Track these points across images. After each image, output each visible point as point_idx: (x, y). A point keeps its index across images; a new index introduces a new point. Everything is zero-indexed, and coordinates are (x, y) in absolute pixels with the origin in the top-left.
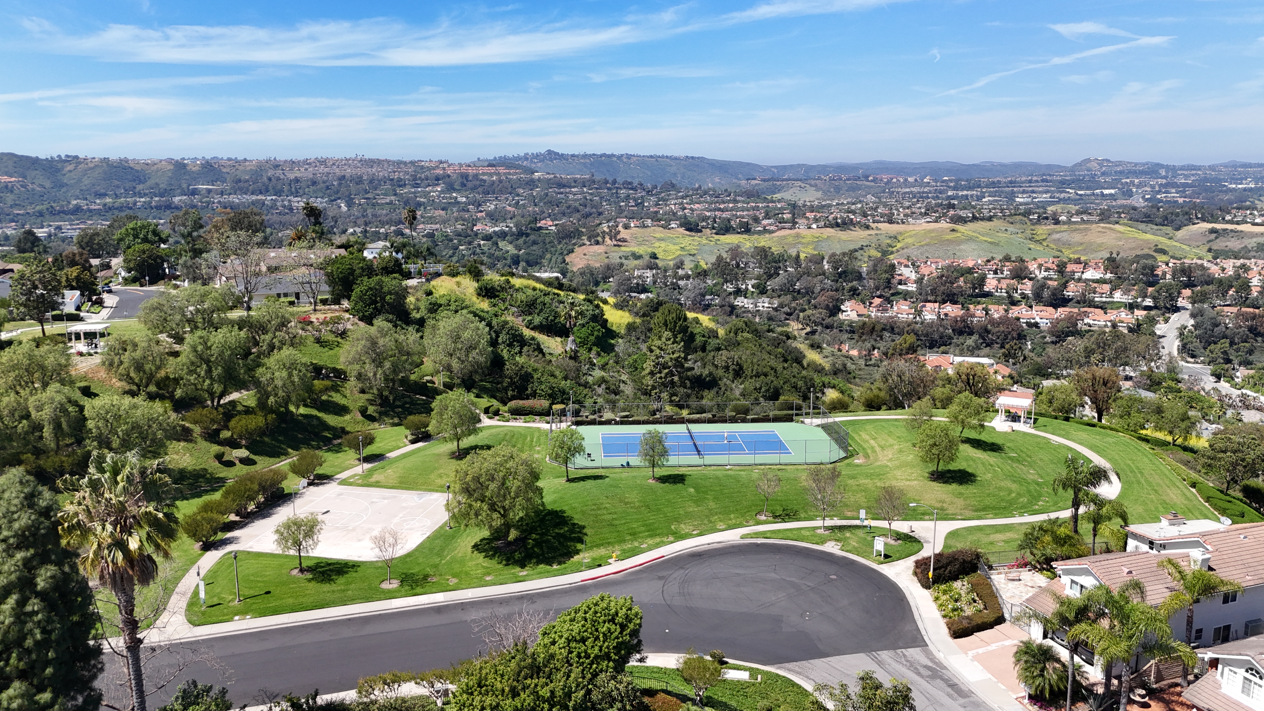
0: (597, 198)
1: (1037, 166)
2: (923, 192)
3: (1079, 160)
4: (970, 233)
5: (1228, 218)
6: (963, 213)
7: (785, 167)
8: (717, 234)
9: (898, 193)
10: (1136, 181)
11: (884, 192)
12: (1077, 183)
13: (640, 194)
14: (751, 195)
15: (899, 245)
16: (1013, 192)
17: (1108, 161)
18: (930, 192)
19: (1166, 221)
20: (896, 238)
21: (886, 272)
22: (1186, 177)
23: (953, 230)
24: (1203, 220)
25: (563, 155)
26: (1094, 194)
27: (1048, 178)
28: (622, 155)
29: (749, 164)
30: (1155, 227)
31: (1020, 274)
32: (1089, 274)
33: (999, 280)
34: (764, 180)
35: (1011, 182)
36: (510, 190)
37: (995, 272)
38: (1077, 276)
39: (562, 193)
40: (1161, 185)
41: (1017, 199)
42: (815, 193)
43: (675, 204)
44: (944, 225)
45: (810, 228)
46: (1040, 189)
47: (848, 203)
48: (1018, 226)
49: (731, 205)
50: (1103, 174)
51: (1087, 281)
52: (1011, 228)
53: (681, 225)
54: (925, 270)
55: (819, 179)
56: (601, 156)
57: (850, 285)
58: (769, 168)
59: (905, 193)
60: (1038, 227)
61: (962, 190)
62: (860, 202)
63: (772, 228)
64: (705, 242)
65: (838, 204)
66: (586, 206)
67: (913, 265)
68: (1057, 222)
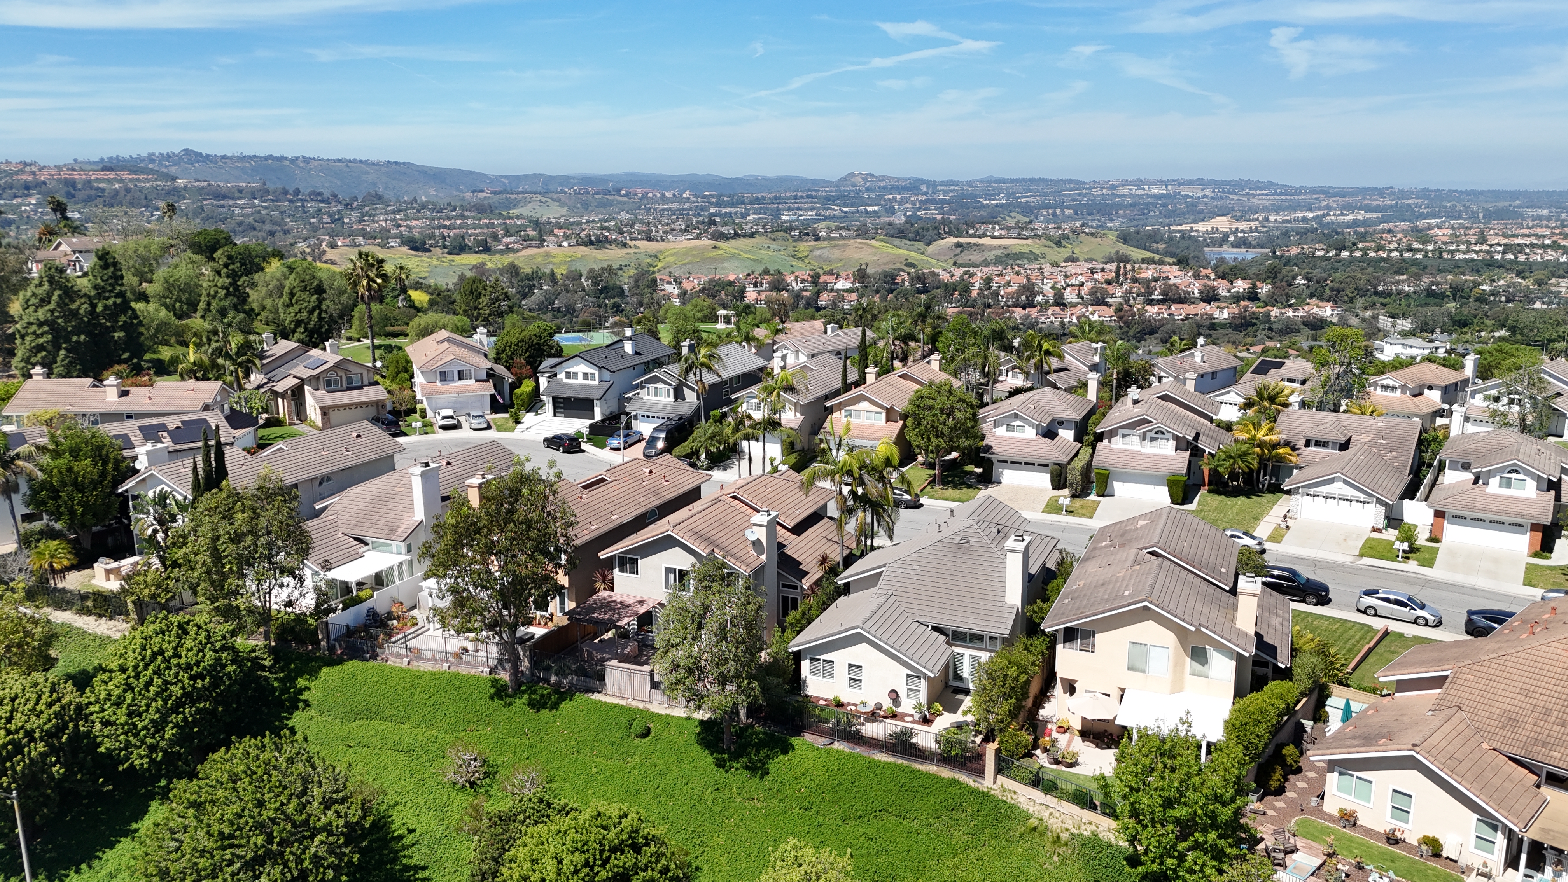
0: (276, 213)
1: (803, 181)
2: (683, 209)
3: (844, 175)
4: (732, 250)
5: (971, 232)
6: (725, 230)
7: (518, 178)
8: (449, 253)
9: (655, 209)
10: (899, 197)
11: (639, 208)
12: (841, 198)
13: (335, 208)
14: (481, 209)
15: (660, 265)
16: (778, 210)
17: (872, 175)
18: (691, 209)
19: (918, 237)
20: (656, 256)
21: (648, 287)
22: (945, 193)
23: (715, 247)
24: (951, 234)
25: (208, 156)
26: (858, 211)
27: (814, 194)
28: (297, 158)
29: (471, 173)
30: (908, 242)
31: (778, 286)
32: (841, 285)
33: (759, 293)
34: (494, 193)
35: (776, 198)
36: (144, 202)
37: (755, 285)
38: (829, 286)
39: (223, 206)
40: (921, 202)
41: (783, 217)
42: (560, 209)
43: (386, 220)
44: (706, 242)
45: (560, 246)
46: (806, 206)
47: (600, 220)
48: (780, 242)
49: (459, 222)
50: (868, 190)
51: (838, 290)
52: (774, 245)
53: (403, 243)
54: (687, 286)
55: (562, 192)
56: (267, 158)
57: (612, 301)
58: (498, 178)
59: (664, 210)
60: (800, 243)
61: (725, 207)
62: (614, 219)
63: (516, 246)
64: (436, 263)
65: (588, 222)
66: (264, 222)
67: (675, 281)
68: (818, 238)
